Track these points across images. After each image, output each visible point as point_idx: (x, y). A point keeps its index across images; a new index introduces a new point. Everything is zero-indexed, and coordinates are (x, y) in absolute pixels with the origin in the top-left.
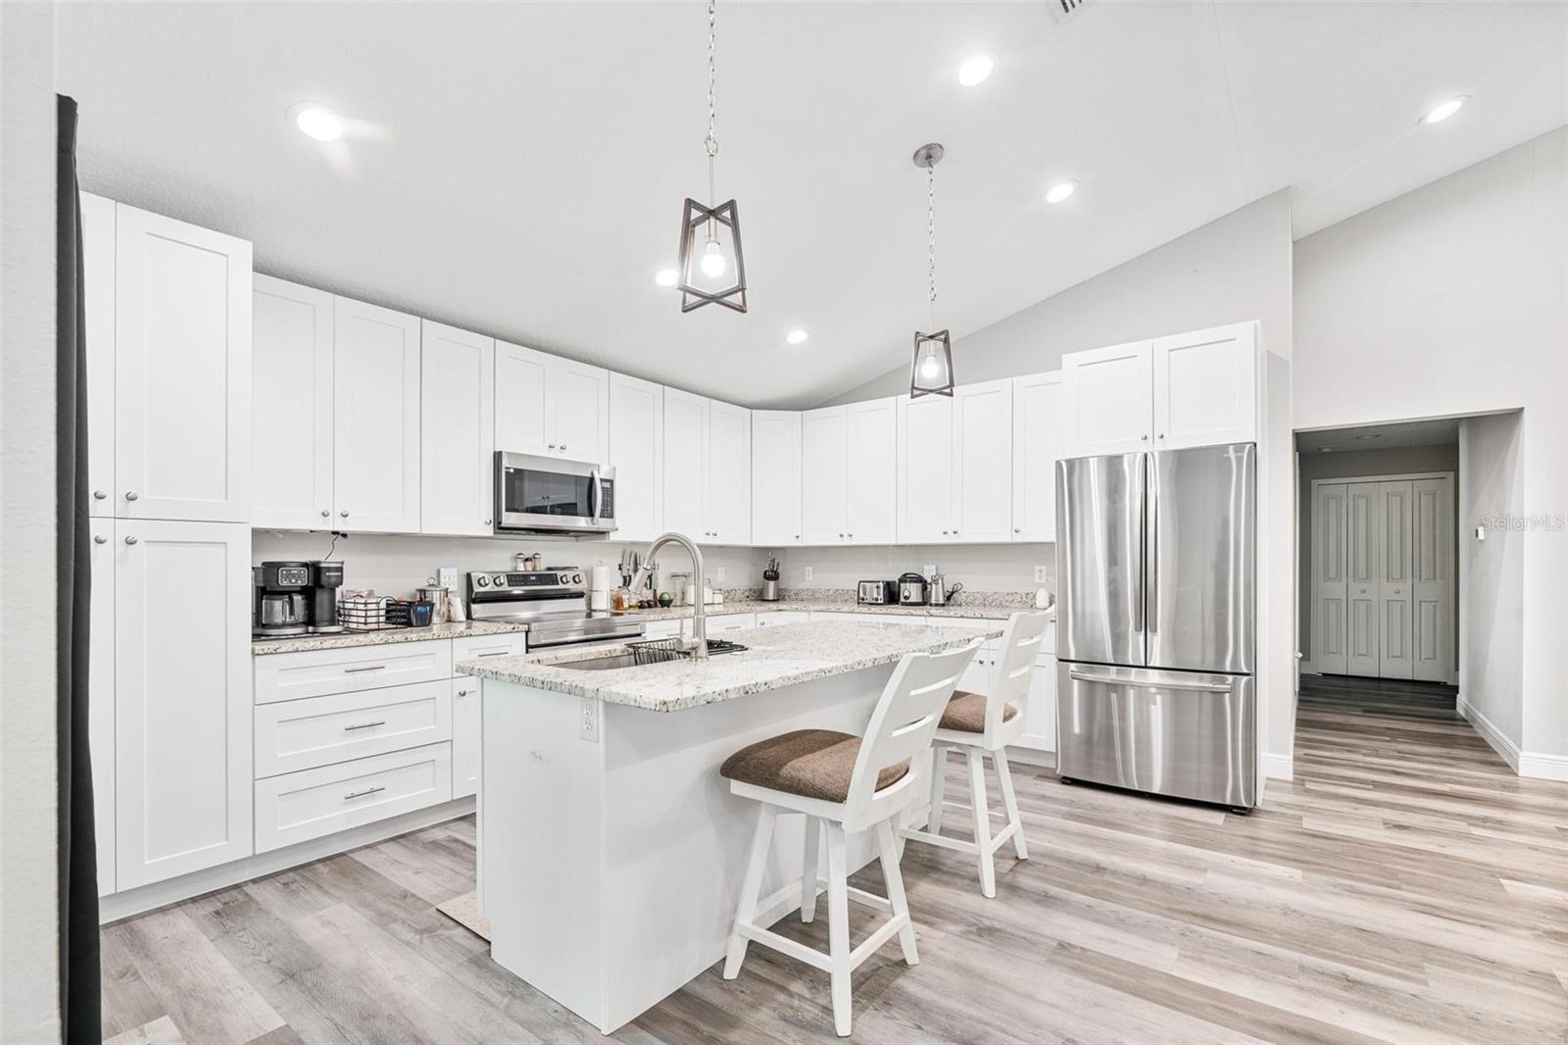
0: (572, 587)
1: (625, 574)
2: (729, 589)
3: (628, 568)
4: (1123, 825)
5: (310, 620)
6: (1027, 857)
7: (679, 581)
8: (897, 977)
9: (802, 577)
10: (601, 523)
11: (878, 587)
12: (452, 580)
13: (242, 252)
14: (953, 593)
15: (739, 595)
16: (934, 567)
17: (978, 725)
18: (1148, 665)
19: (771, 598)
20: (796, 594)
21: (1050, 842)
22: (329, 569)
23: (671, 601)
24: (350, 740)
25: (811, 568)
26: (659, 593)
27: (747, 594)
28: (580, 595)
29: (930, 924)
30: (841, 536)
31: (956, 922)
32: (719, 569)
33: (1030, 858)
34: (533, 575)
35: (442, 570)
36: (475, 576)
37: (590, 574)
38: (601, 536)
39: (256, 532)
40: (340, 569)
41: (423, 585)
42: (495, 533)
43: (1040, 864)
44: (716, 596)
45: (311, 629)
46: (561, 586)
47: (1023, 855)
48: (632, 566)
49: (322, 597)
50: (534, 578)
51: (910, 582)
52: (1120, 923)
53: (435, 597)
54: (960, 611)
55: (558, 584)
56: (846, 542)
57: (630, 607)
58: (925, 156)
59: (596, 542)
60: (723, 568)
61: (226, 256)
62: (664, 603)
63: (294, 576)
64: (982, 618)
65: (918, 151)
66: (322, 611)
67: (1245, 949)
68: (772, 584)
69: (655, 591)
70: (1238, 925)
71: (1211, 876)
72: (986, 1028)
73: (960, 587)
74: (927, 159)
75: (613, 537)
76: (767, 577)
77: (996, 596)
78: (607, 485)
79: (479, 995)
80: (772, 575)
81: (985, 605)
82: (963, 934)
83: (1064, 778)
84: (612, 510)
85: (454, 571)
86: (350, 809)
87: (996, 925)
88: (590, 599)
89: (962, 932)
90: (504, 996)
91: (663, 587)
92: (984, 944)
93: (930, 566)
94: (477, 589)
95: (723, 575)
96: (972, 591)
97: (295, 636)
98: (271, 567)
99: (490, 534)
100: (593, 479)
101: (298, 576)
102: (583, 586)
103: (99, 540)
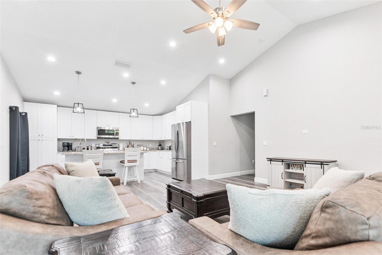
0: (115, 147)
1: (128, 145)
2: (152, 148)
5: (68, 150)
7: (139, 146)
12: (93, 145)
13: (56, 106)
15: (154, 149)
18: (177, 158)
19: (160, 149)
22: (70, 143)
27: (157, 149)
28: (117, 148)
37: (119, 145)
39: (58, 139)
40: (72, 143)
41: (88, 146)
46: (113, 146)
49: (70, 147)
50: (108, 145)
53: (90, 147)
59: (117, 140)
66: (70, 149)
74: (133, 83)
76: (159, 146)
78: (117, 131)
84: (118, 135)
88: (119, 148)
94: (98, 147)
95: (151, 145)
97: (66, 151)
98: (63, 143)
99: (97, 138)
100: (114, 130)
101: (66, 144)
102: (117, 146)
103: (39, 140)
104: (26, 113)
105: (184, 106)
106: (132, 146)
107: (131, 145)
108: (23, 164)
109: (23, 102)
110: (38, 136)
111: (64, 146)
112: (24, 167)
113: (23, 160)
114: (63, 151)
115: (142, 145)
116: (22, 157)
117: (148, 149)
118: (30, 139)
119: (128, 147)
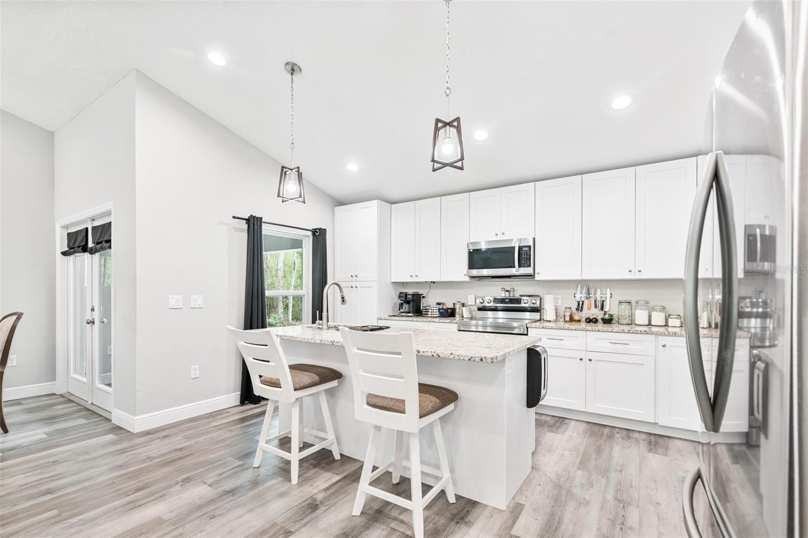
0: (530, 306)
1: (578, 300)
3: (582, 296)
7: (624, 306)
12: (472, 300)
23: (614, 321)
28: (535, 311)
34: (507, 299)
35: (468, 296)
37: (542, 300)
38: (532, 277)
41: (455, 301)
42: (469, 280)
46: (522, 305)
48: (585, 295)
50: (508, 300)
55: (521, 303)
62: (608, 321)
69: (604, 312)
75: (539, 278)
78: (527, 249)
88: (541, 313)
91: (611, 309)
94: (479, 305)
98: (401, 294)
100: (515, 247)
101: (403, 297)
103: (352, 287)
106: (596, 307)
107: (592, 300)
115: (641, 303)
119: (580, 308)
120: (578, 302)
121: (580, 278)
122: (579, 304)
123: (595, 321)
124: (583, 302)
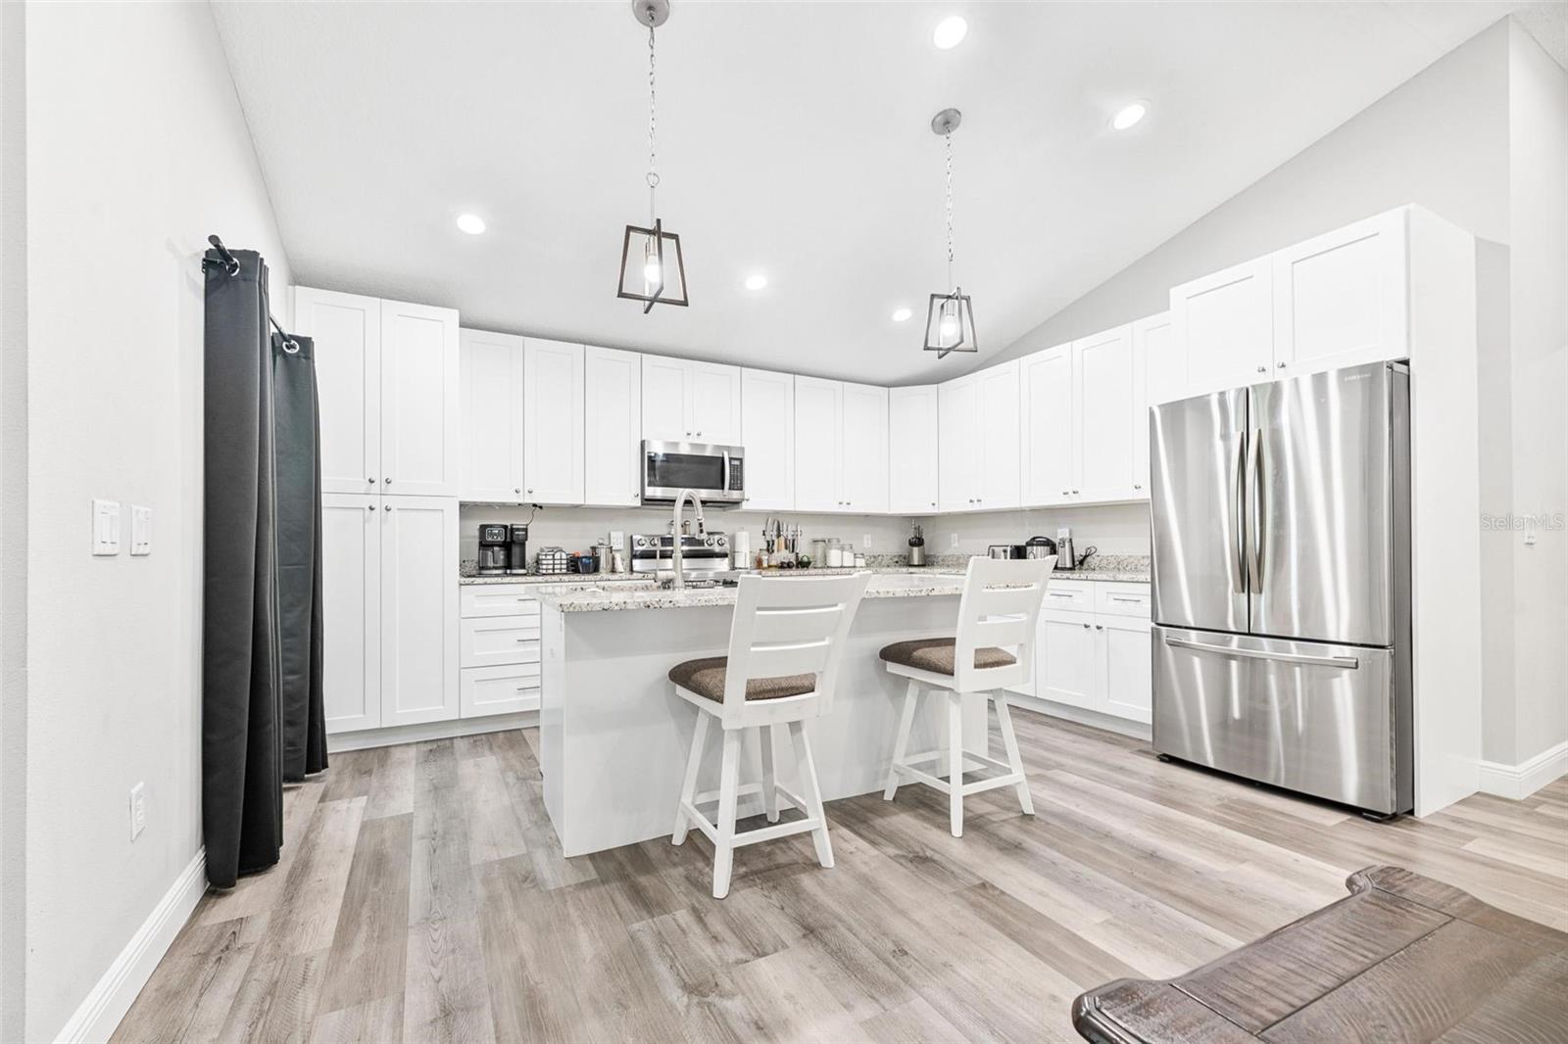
0: (717, 549)
1: (768, 538)
2: (876, 555)
3: (772, 534)
4: (1187, 806)
5: (508, 565)
6: (1033, 813)
7: (820, 545)
8: (803, 872)
9: (952, 544)
10: (735, 495)
11: (1005, 551)
12: (619, 542)
13: (452, 316)
14: (1086, 556)
15: (886, 561)
16: (1067, 530)
17: (949, 668)
18: (1251, 631)
19: (916, 563)
20: (943, 560)
21: (1077, 806)
22: (518, 530)
23: (809, 563)
24: (521, 649)
25: (956, 535)
26: (800, 555)
27: (896, 559)
28: (725, 555)
29: (873, 843)
30: (971, 501)
31: (898, 846)
32: (866, 536)
33: (1038, 815)
35: (612, 533)
36: (636, 537)
37: (733, 540)
38: (736, 506)
39: (462, 505)
40: (526, 530)
41: (595, 544)
42: (642, 504)
43: (1042, 821)
44: (858, 560)
45: (508, 571)
46: (706, 547)
47: (1029, 809)
48: (775, 533)
49: (516, 550)
51: (1037, 545)
52: (1075, 884)
53: (603, 554)
54: (1091, 575)
55: (703, 545)
56: (976, 507)
57: (770, 567)
58: (942, 122)
59: (732, 512)
60: (869, 536)
61: (442, 321)
62: (803, 564)
63: (495, 534)
64: (1087, 580)
65: (933, 121)
66: (515, 560)
67: (1197, 935)
68: (916, 550)
69: (797, 554)
70: (1219, 915)
71: (1246, 869)
72: (836, 922)
73: (1093, 550)
74: (944, 124)
75: (745, 506)
76: (912, 544)
77: (1132, 559)
78: (737, 463)
79: (518, 819)
80: (918, 542)
81: (1119, 569)
82: (895, 858)
83: (1165, 755)
84: (741, 483)
85: (621, 534)
86: (521, 698)
87: (936, 857)
88: (734, 559)
89: (896, 856)
90: (531, 822)
91: (804, 550)
92: (905, 867)
93: (1064, 530)
94: (638, 548)
96: (1106, 555)
97: (497, 575)
98: (483, 528)
99: (639, 504)
100: (723, 458)
101: (498, 535)
102: (727, 548)
103: (371, 509)
104: (306, 343)
105: (1293, 263)
106: (786, 548)
107: (782, 539)
108: (288, 655)
109: (291, 287)
110: (365, 486)
111: (484, 545)
112: (292, 672)
113: (288, 633)
114: (480, 575)
115: (834, 542)
116: (284, 611)
117: (861, 562)
118: (326, 500)
119: (770, 550)
120: (768, 542)
121: (792, 509)
122: (769, 545)
123: (789, 566)
124: (773, 541)
